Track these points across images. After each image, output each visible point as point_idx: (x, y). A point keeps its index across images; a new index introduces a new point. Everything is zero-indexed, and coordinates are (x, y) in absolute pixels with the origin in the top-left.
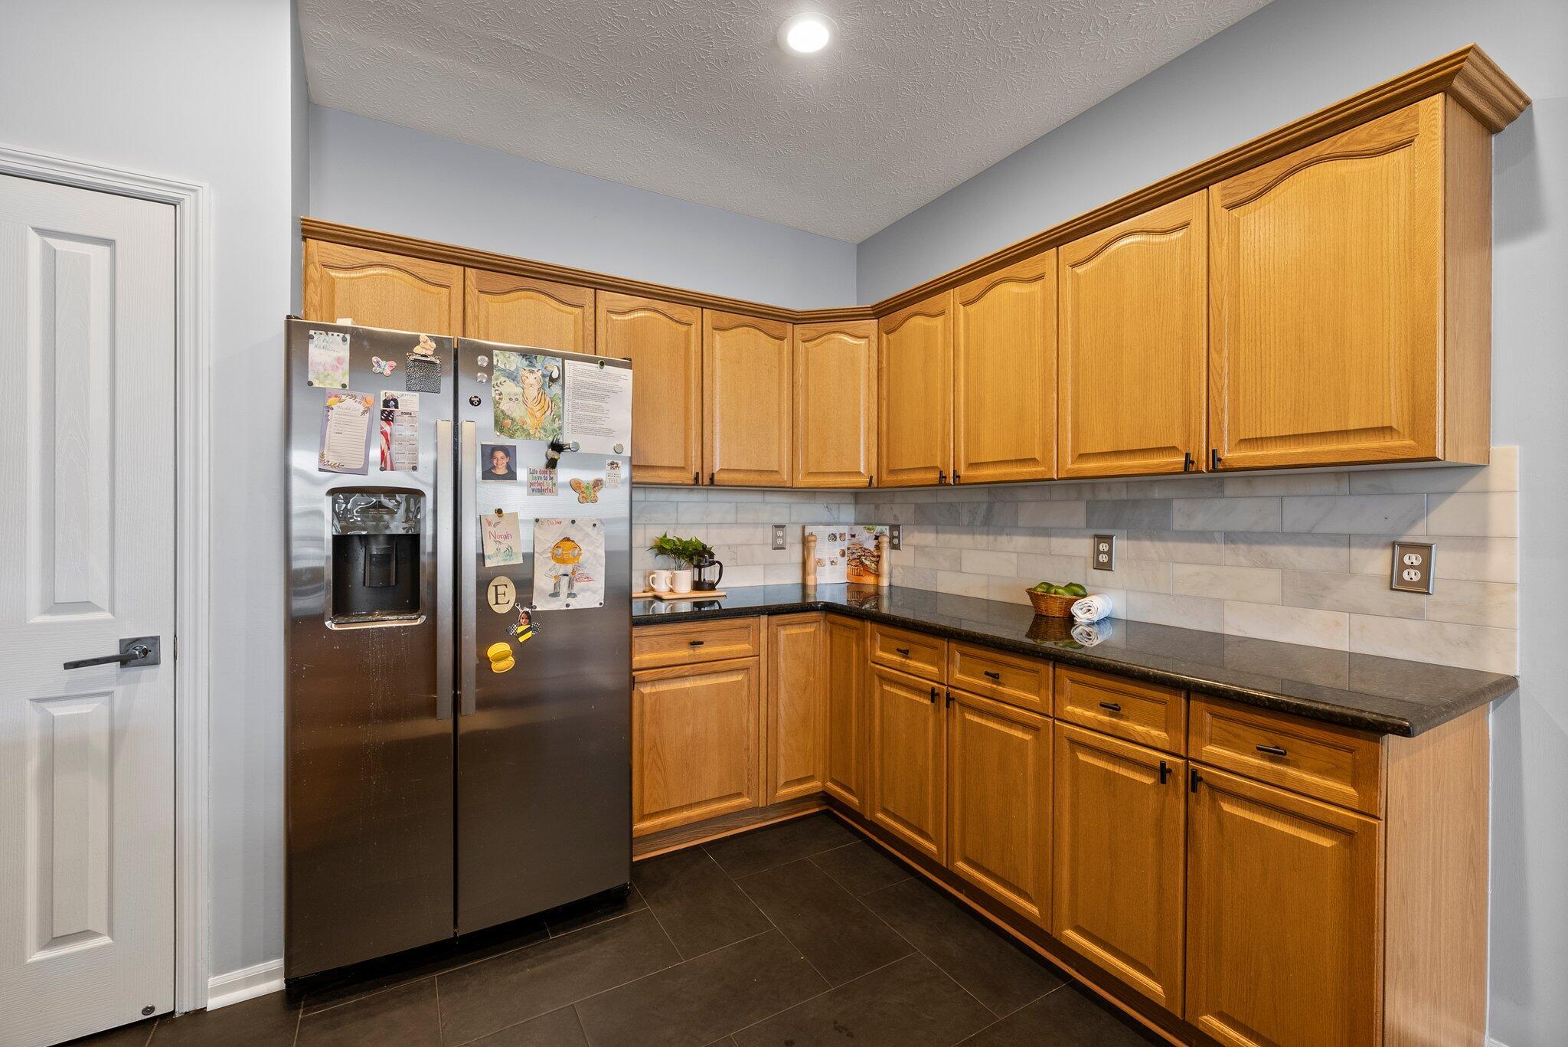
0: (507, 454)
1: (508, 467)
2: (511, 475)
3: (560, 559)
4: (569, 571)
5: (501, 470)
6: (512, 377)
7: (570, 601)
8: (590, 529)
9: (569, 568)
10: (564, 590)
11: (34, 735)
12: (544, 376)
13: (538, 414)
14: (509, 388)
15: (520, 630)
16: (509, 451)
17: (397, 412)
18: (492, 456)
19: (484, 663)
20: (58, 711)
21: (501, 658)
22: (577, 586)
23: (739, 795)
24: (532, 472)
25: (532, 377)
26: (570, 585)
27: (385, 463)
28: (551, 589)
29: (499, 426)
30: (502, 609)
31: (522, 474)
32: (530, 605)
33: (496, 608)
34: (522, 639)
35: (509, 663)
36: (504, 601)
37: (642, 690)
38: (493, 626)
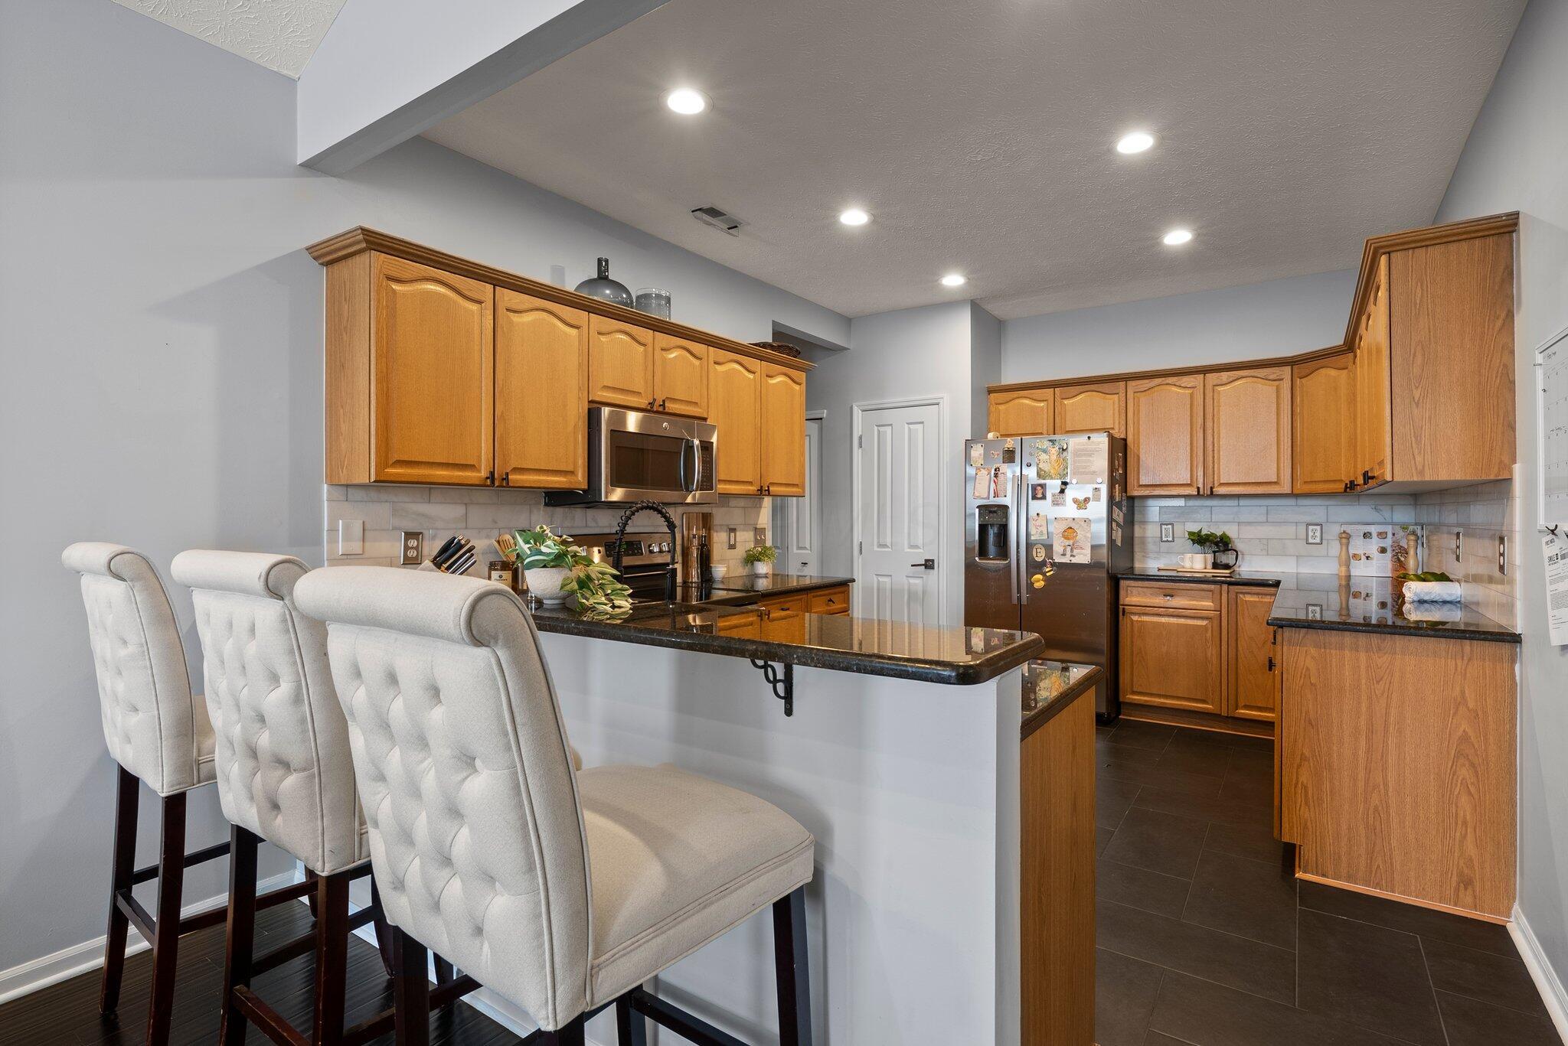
0: (1042, 488)
1: (1043, 494)
2: (1044, 497)
3: (1067, 538)
4: (1071, 544)
5: (1040, 496)
6: (1045, 451)
7: (1072, 558)
8: (1083, 523)
9: (1071, 542)
10: (1068, 553)
11: (906, 587)
12: (1059, 449)
13: (1056, 468)
14: (1044, 457)
15: (1047, 570)
16: (1043, 486)
17: (999, 473)
18: (1035, 489)
19: (1030, 585)
20: (912, 581)
21: (1038, 581)
22: (1075, 552)
23: (1204, 701)
24: (1054, 495)
25: (1053, 450)
26: (1072, 550)
27: (996, 495)
28: (1061, 552)
29: (1039, 475)
30: (1039, 560)
31: (1049, 495)
32: (1052, 559)
33: (1036, 559)
34: (1048, 574)
35: (1042, 583)
36: (1040, 556)
37: (1132, 617)
38: (1035, 567)
